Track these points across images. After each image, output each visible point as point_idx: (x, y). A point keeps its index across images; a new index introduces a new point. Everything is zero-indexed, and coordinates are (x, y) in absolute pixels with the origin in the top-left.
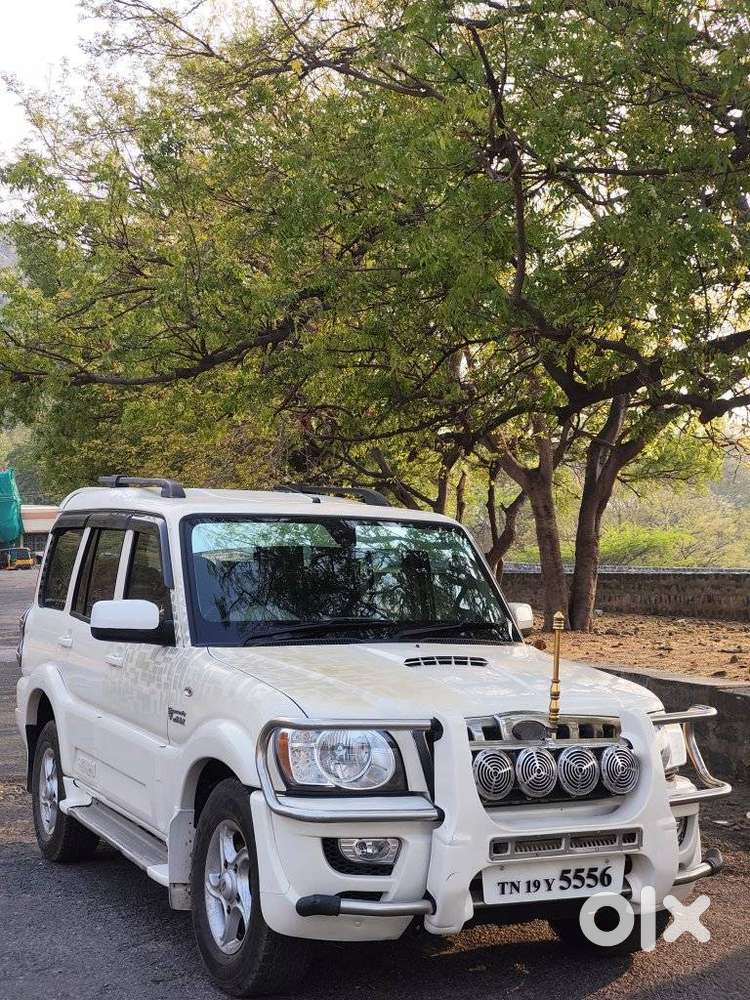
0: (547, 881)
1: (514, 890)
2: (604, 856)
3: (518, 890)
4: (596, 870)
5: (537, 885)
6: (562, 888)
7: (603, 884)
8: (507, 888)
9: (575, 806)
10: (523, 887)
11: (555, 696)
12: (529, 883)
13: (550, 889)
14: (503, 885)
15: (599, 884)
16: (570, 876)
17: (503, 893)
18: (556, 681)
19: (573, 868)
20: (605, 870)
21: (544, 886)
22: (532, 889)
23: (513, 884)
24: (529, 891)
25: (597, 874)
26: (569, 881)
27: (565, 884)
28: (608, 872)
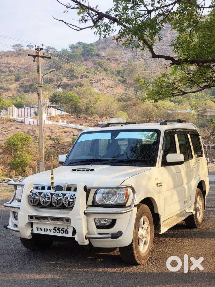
0: (49, 229)
1: (41, 230)
2: (67, 225)
3: (42, 230)
4: (64, 229)
5: (47, 230)
6: (54, 232)
7: (66, 233)
8: (39, 229)
9: (67, 210)
10: (43, 230)
11: (52, 178)
12: (45, 229)
13: (50, 232)
14: (38, 228)
15: (65, 233)
16: (57, 229)
17: (38, 230)
18: (52, 174)
19: (57, 227)
20: (66, 229)
21: (49, 230)
22: (46, 231)
23: (40, 228)
24: (44, 231)
25: (64, 230)
26: (56, 230)
27: (55, 231)
28: (67, 230)
